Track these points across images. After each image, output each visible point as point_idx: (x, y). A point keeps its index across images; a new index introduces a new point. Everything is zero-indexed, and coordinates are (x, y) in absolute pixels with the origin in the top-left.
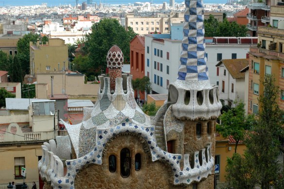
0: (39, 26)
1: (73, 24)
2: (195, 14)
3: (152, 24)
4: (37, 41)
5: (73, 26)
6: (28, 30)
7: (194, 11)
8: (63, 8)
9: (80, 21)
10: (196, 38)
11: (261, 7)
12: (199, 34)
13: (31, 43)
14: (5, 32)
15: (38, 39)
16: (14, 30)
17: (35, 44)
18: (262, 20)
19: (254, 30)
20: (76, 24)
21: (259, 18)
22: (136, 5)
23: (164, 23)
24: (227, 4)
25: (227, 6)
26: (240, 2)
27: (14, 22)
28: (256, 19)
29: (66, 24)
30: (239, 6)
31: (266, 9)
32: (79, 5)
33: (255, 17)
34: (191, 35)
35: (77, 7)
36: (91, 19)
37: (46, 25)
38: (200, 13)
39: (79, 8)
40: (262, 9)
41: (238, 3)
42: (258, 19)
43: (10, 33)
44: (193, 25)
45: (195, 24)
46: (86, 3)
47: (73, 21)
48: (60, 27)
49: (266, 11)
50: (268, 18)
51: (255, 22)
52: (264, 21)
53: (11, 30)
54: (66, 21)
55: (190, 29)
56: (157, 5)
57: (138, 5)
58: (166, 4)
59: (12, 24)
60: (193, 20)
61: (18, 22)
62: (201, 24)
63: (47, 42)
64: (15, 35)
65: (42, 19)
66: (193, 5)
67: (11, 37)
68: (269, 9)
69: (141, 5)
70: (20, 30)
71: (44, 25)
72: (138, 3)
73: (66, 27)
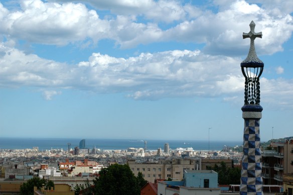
0: (35, 171)
1: (70, 168)
2: (254, 161)
3: (154, 170)
4: (42, 186)
5: (70, 171)
6: (30, 174)
7: (252, 159)
8: (54, 152)
9: (78, 166)
10: (255, 186)
11: (274, 154)
12: (258, 182)
13: (35, 188)
14: (7, 176)
15: (43, 184)
16: (16, 174)
17: (40, 189)
18: (275, 167)
19: (266, 178)
20: (73, 169)
21: (272, 165)
22: (129, 150)
23: (166, 170)
24: (222, 151)
25: (223, 153)
26: (235, 149)
27: (16, 166)
28: (269, 167)
29: (62, 169)
30: (235, 152)
31: (279, 157)
32: (71, 150)
33: (268, 164)
34: (250, 183)
35: (69, 151)
36: (89, 164)
37: (42, 170)
38: (258, 161)
39: (72, 152)
40: (275, 156)
41: (234, 150)
42: (270, 166)
43: (12, 177)
44: (252, 173)
45: (254, 172)
46: (78, 148)
47: (70, 166)
48: (57, 171)
49: (279, 159)
50: (282, 166)
51: (267, 170)
52: (277, 169)
53: (13, 174)
54: (62, 166)
55: (248, 177)
56: (151, 151)
57: (132, 150)
58: (161, 150)
59: (14, 168)
60: (252, 168)
61: (19, 167)
62: (259, 172)
63: (52, 188)
64: (17, 179)
65: (34, 163)
66: (252, 153)
67: (13, 182)
68: (282, 157)
69: (135, 151)
70: (22, 174)
71: (40, 169)
72: (132, 148)
73: (62, 172)
